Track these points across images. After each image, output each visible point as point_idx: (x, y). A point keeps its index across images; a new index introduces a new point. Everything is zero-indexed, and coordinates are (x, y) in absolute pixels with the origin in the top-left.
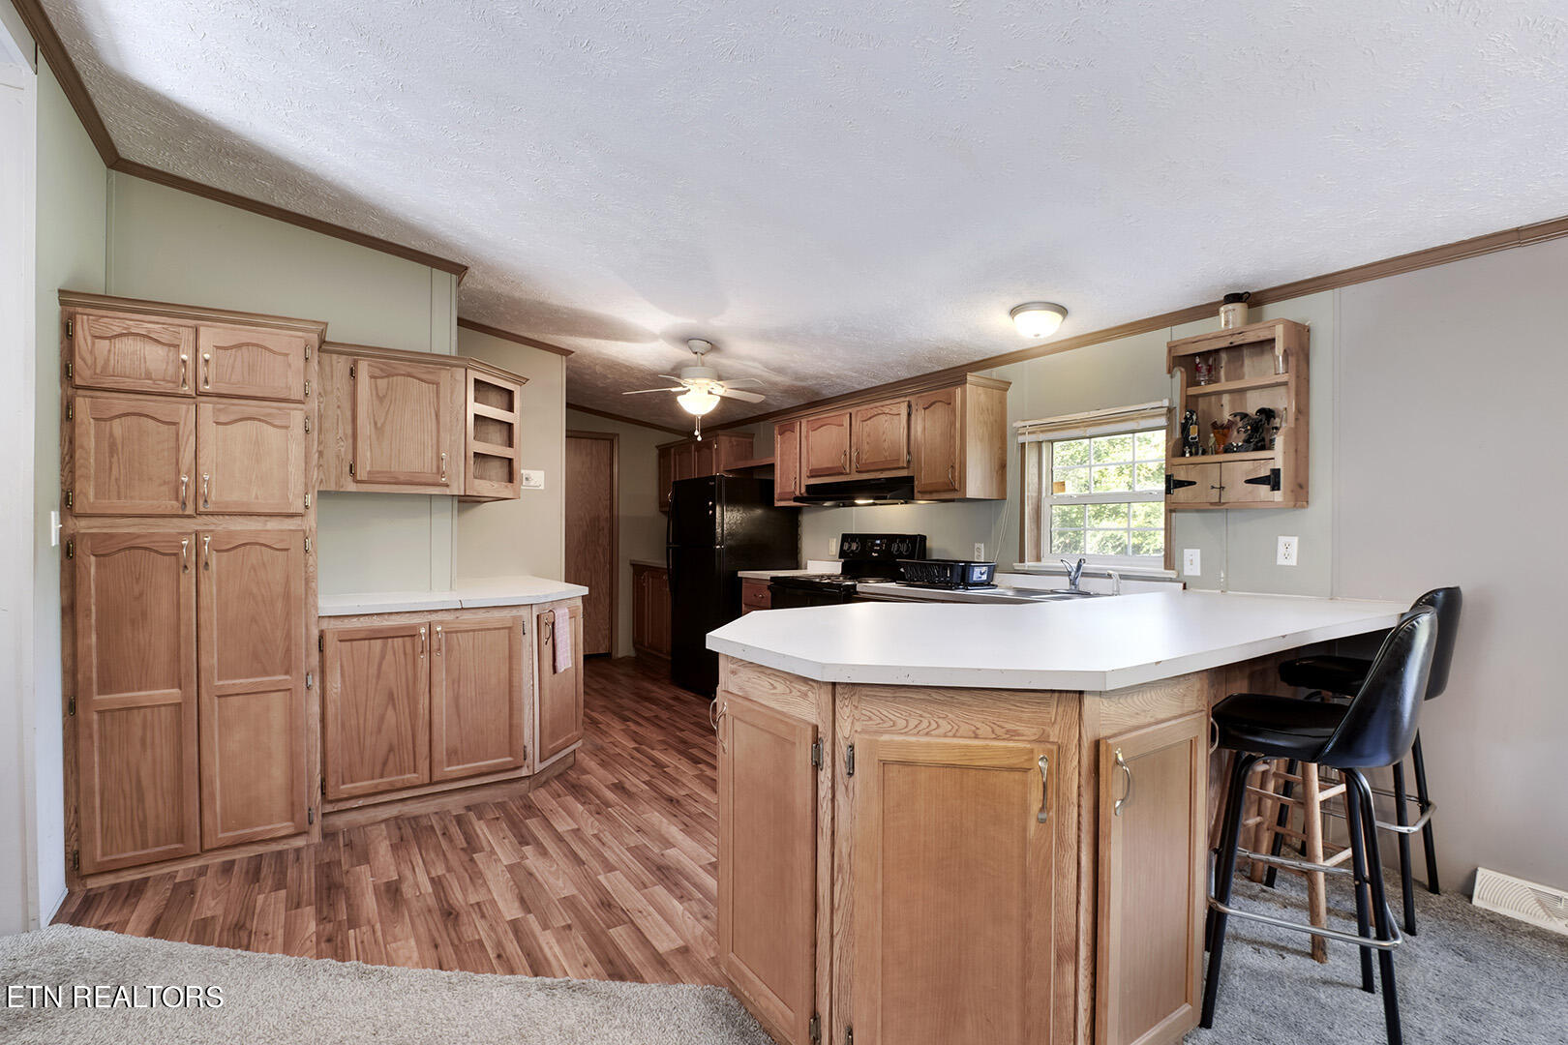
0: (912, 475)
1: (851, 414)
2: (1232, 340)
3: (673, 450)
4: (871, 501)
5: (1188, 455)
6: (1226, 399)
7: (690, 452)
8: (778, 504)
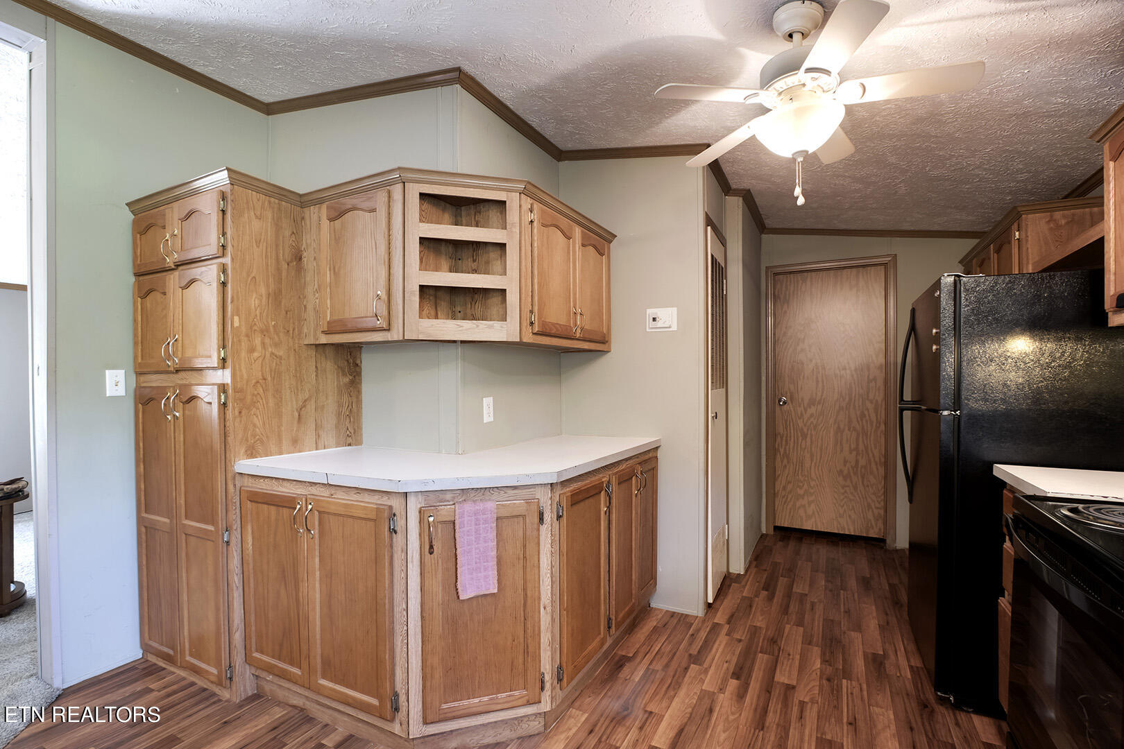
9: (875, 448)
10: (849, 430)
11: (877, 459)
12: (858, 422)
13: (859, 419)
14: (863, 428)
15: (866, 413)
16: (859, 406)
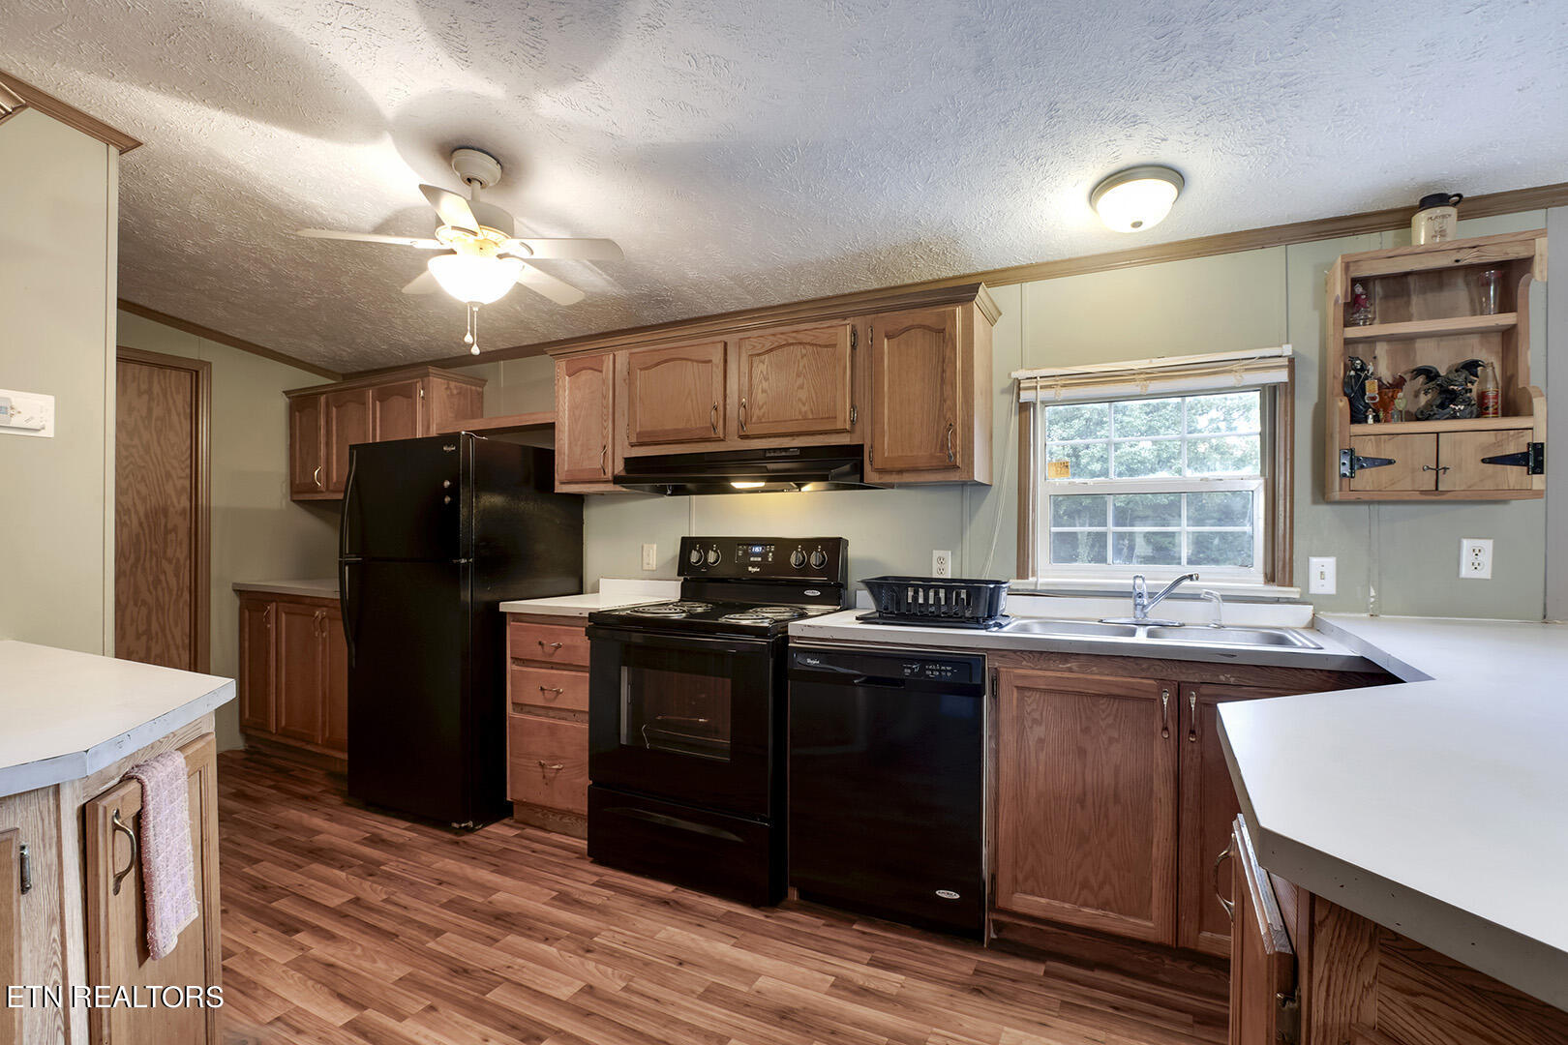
0: (856, 442)
1: (726, 344)
2: (1458, 256)
3: (323, 399)
4: (761, 484)
5: (1370, 420)
6: (1381, 350)
7: (364, 403)
8: (560, 489)
9: (176, 625)
10: (136, 604)
11: (179, 641)
12: (149, 590)
13: (151, 588)
14: (157, 599)
15: (162, 578)
16: (151, 568)
